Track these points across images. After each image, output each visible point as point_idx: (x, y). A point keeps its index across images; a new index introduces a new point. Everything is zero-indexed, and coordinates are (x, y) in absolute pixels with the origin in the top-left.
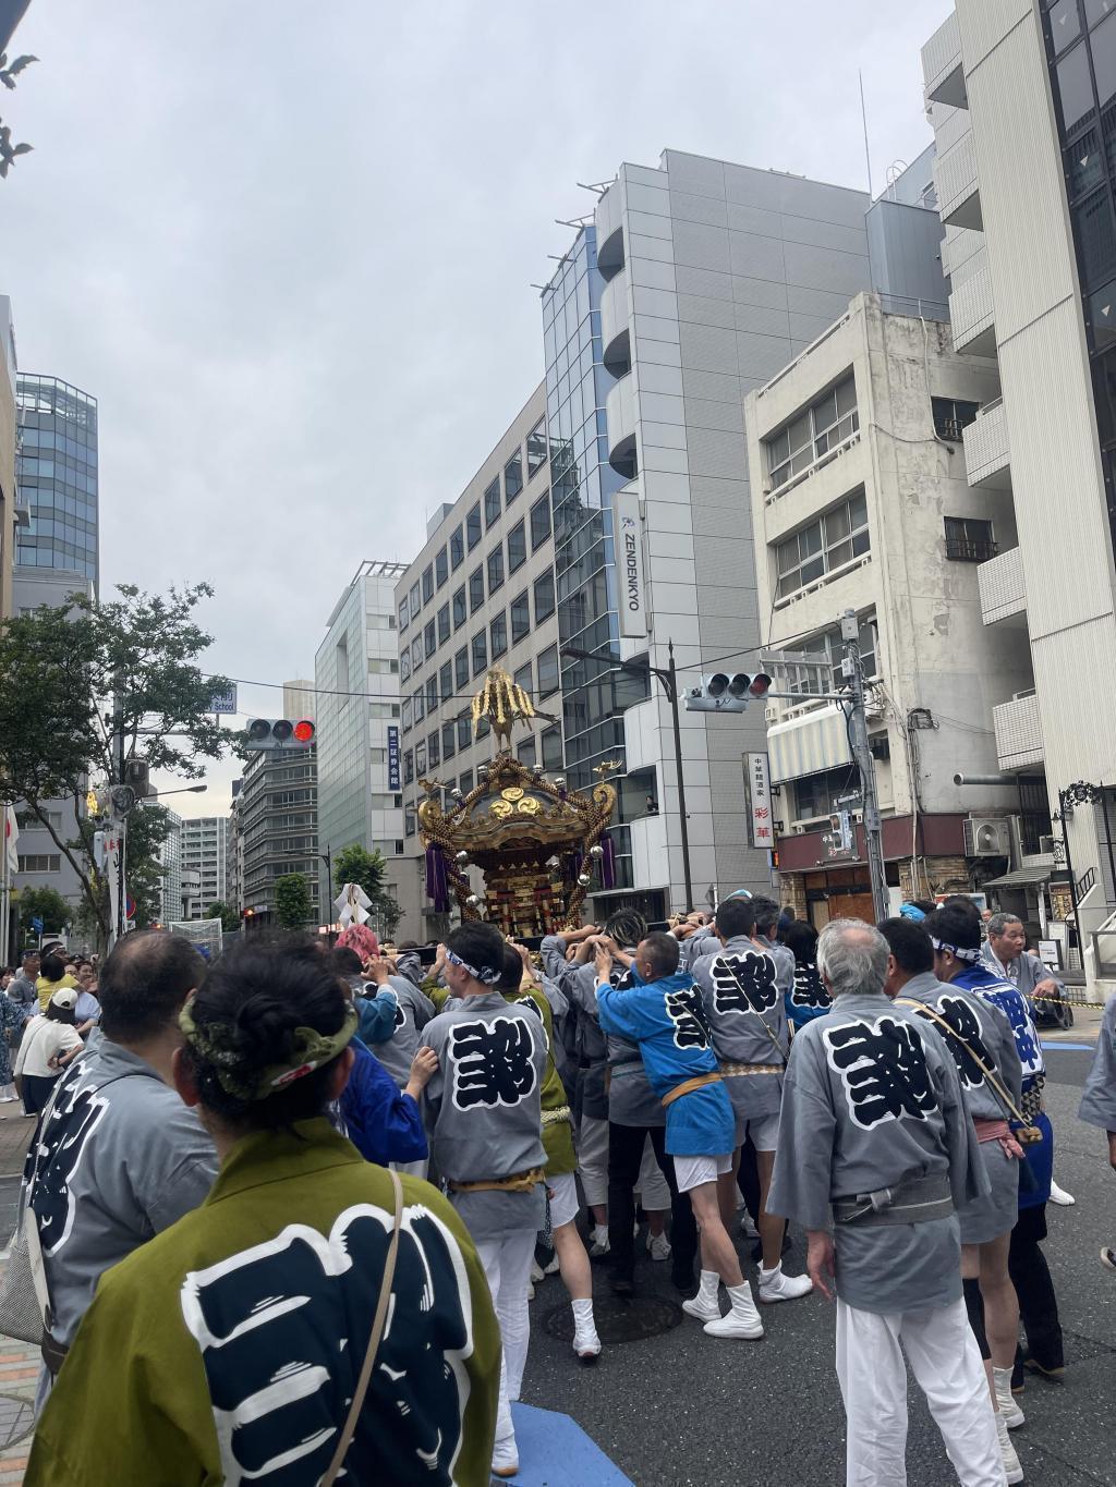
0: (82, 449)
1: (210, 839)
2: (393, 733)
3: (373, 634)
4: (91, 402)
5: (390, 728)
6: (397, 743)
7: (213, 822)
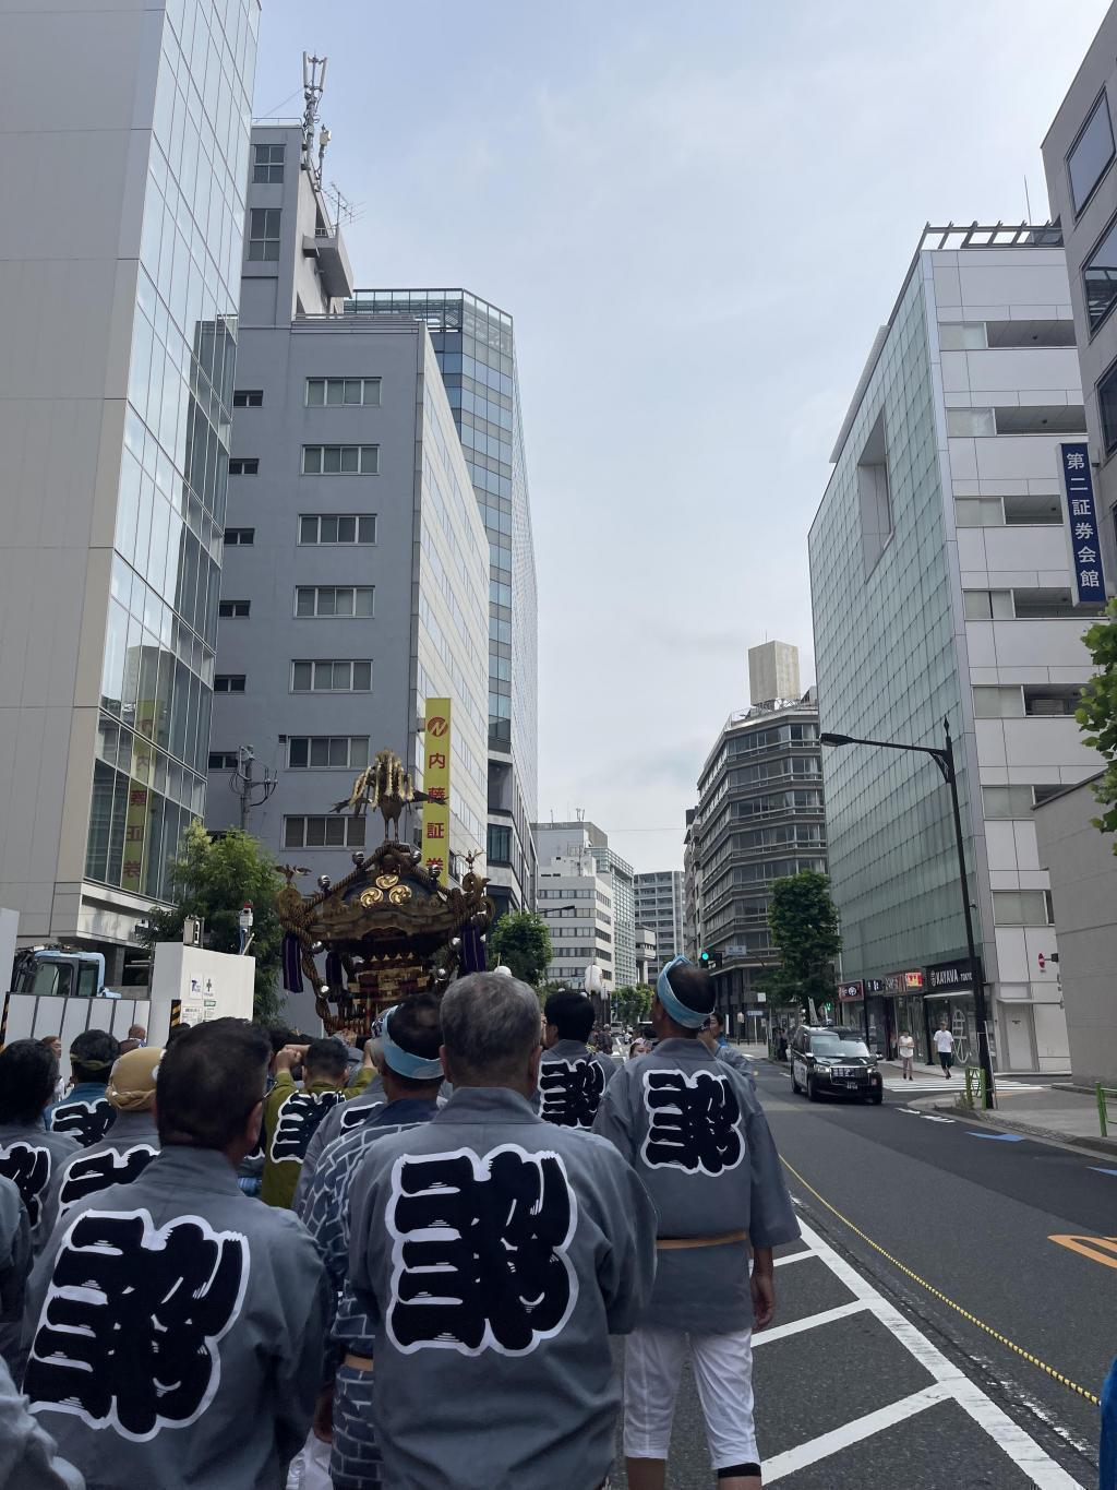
0: (494, 376)
1: (665, 895)
2: (1076, 461)
3: (954, 361)
4: (506, 320)
5: (1067, 449)
6: (1088, 483)
7: (666, 876)
